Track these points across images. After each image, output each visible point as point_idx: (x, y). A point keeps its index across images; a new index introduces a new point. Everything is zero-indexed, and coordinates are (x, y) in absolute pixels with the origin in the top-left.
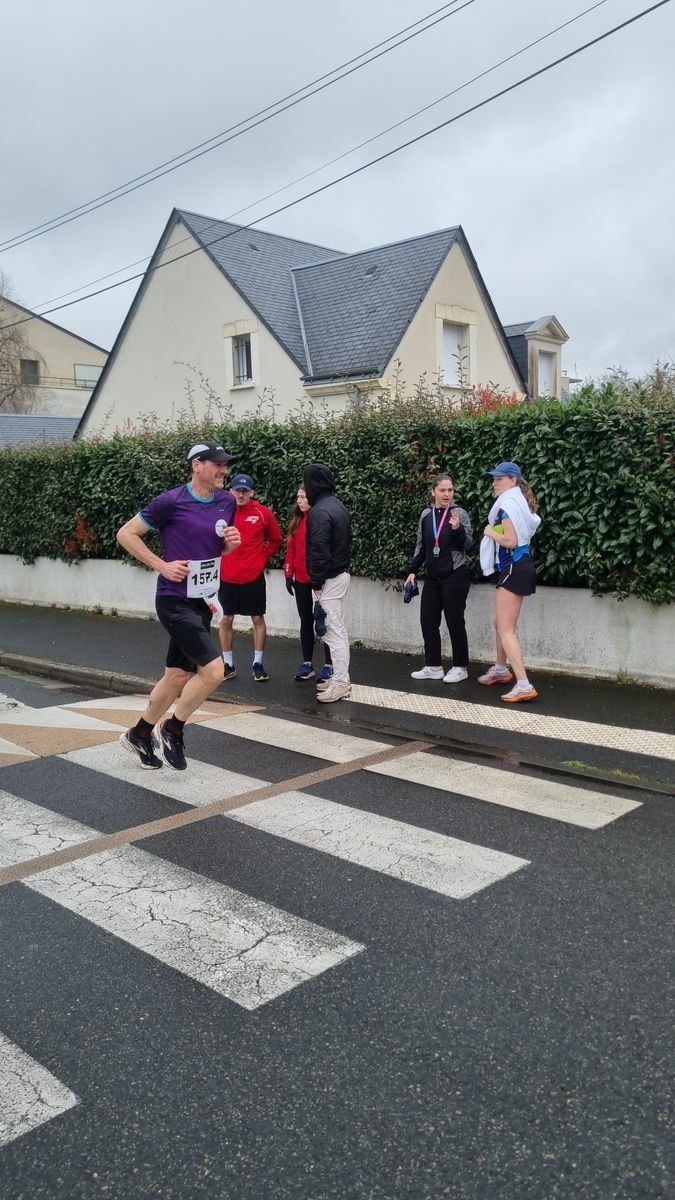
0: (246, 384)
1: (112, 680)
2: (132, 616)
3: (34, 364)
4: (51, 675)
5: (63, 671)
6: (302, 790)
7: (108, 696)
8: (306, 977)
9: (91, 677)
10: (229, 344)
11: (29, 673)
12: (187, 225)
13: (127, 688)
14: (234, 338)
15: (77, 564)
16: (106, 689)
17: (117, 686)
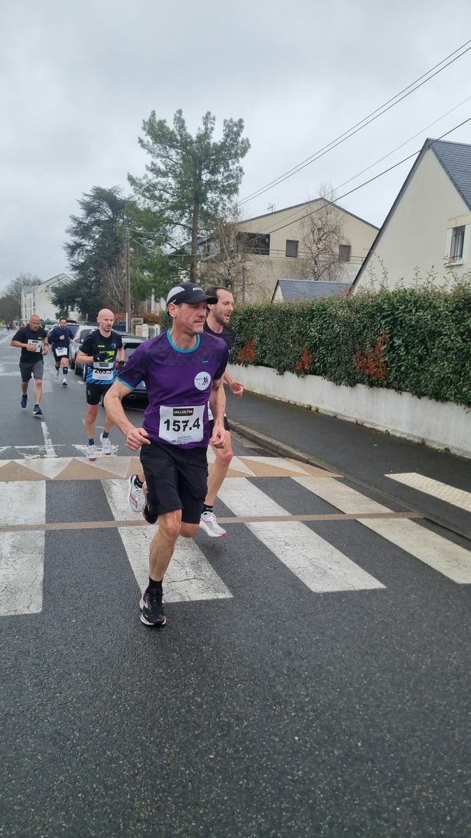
0: (458, 262)
1: (278, 447)
2: (325, 413)
3: (349, 247)
4: (254, 440)
5: (259, 439)
6: (303, 522)
7: (274, 456)
8: (187, 600)
9: (270, 444)
10: (450, 233)
11: (245, 437)
12: (434, 150)
13: (285, 453)
14: (454, 228)
15: (302, 377)
16: (274, 452)
17: (280, 451)
